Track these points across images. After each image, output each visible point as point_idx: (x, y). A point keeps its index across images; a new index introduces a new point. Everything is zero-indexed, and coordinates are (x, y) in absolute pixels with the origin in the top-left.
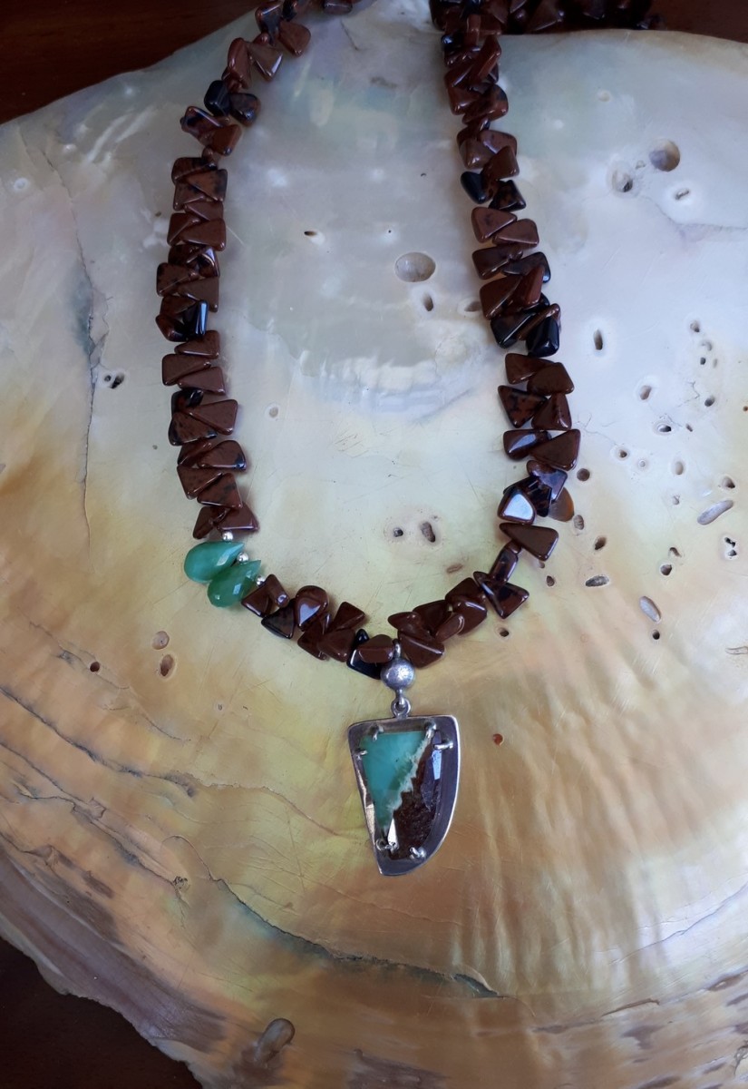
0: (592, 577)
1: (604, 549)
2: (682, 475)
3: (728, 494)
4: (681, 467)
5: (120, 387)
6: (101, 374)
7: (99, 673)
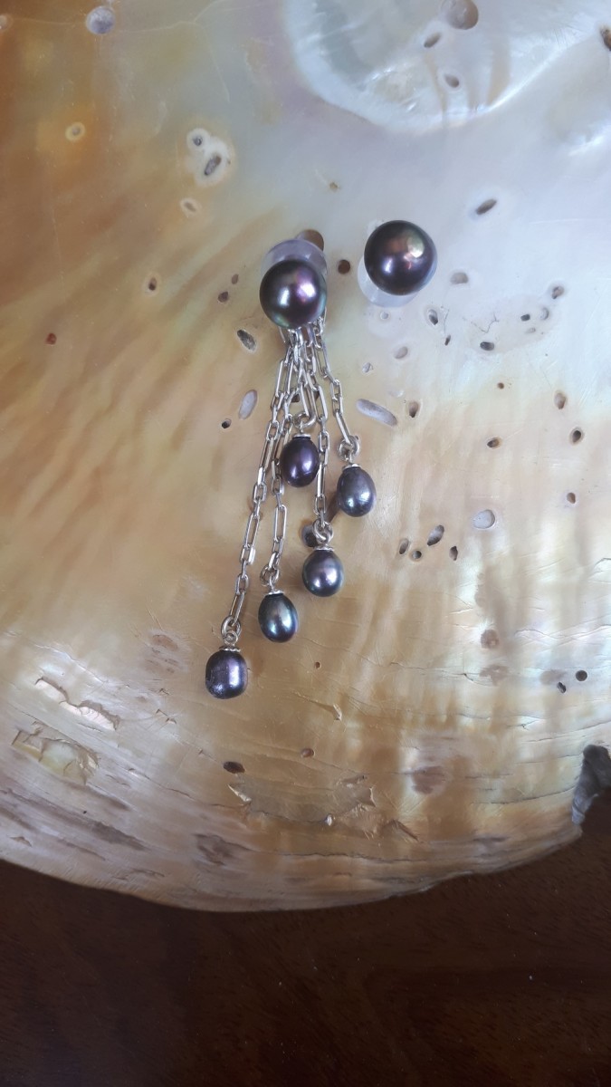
0: (246, 333)
2: (396, 360)
3: (402, 415)
4: (403, 353)
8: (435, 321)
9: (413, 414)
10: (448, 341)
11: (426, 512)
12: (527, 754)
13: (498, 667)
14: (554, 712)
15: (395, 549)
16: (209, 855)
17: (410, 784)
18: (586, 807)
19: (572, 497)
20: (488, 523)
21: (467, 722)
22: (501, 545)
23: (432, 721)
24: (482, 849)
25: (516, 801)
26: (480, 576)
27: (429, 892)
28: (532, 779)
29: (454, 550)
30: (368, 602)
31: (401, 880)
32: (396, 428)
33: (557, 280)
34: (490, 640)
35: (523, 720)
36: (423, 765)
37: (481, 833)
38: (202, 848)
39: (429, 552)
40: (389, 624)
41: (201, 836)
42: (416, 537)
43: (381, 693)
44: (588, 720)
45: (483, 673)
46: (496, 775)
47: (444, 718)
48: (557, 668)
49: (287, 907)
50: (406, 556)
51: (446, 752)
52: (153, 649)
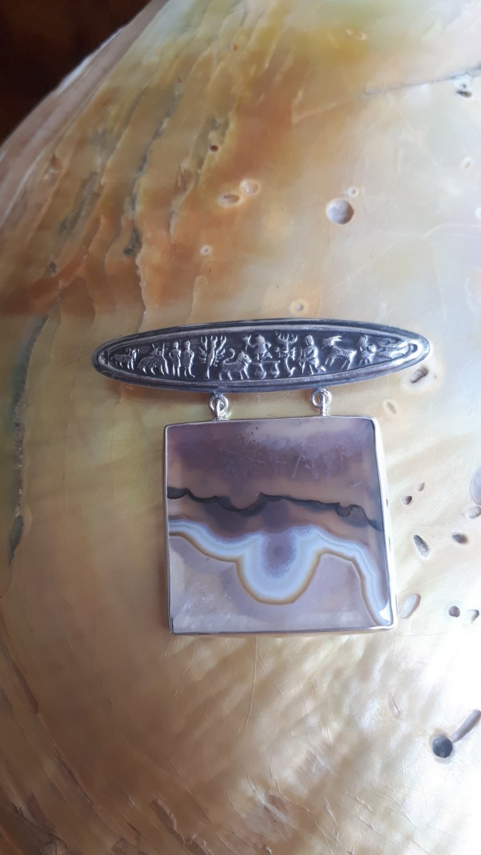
0: (424, 539)
1: (457, 545)
5: (460, 97)
6: (466, 79)
7: (210, 152)
52: (266, 808)
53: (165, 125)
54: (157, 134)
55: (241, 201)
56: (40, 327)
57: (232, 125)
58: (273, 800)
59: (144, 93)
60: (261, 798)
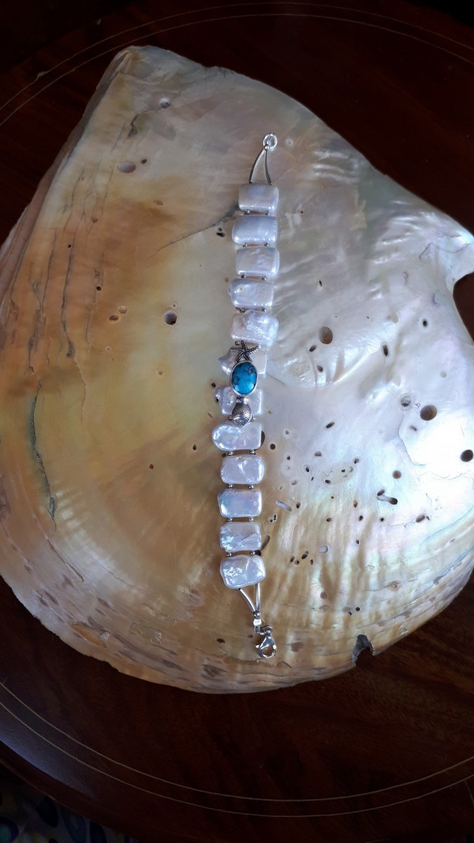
2: (292, 486)
3: (294, 507)
4: (294, 483)
5: (219, 237)
6: (221, 226)
7: (98, 292)
8: (308, 470)
9: (298, 506)
10: (313, 478)
11: (302, 546)
12: (336, 637)
13: (326, 606)
14: (347, 623)
15: (289, 560)
16: (209, 673)
17: (290, 648)
18: (358, 654)
19: (358, 542)
20: (325, 551)
21: (313, 626)
22: (330, 558)
23: (300, 626)
24: (316, 672)
25: (330, 654)
26: (321, 571)
27: (294, 687)
28: (337, 647)
29: (312, 561)
30: (277, 580)
31: (284, 683)
32: (290, 512)
33: (357, 456)
34: (323, 596)
35: (335, 625)
36: (295, 642)
37: (317, 666)
38: (206, 670)
39: (302, 562)
40: (285, 589)
41: (205, 666)
42: (297, 556)
43: (281, 615)
44: (360, 626)
45: (320, 608)
46: (323, 645)
47: (305, 625)
48: (349, 606)
49: (239, 692)
50: (293, 563)
51: (304, 637)
52: (190, 595)
53: (69, 277)
54: (67, 283)
55: (119, 319)
56: (35, 403)
57: (105, 273)
58: (193, 591)
59: (52, 256)
60: (188, 592)
